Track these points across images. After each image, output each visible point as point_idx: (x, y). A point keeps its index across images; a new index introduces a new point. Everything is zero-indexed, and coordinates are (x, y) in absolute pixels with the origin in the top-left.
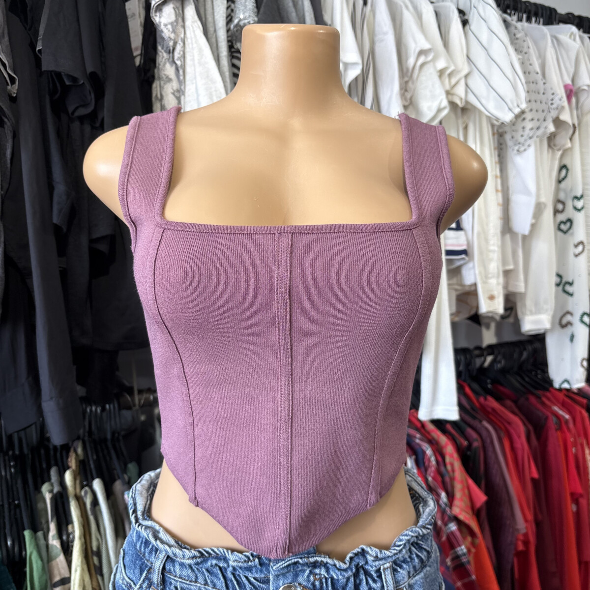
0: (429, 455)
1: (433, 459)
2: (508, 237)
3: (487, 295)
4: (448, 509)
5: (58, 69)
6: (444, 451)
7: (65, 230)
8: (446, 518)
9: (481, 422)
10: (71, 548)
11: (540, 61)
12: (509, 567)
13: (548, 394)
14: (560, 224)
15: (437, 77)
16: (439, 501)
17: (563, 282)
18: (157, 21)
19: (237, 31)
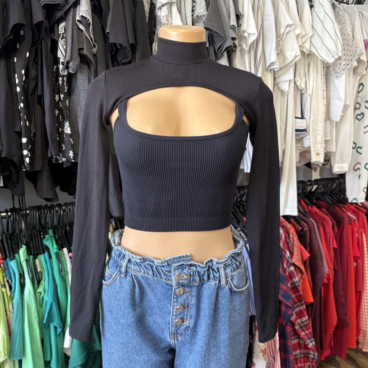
0: (281, 233)
1: (283, 235)
2: (328, 122)
3: (316, 153)
4: (290, 259)
5: (115, 42)
6: (289, 231)
8: (289, 264)
9: (309, 218)
12: (319, 289)
13: (345, 206)
14: (357, 116)
15: (296, 39)
16: (286, 255)
17: (357, 147)
18: (159, 15)
19: (196, 18)
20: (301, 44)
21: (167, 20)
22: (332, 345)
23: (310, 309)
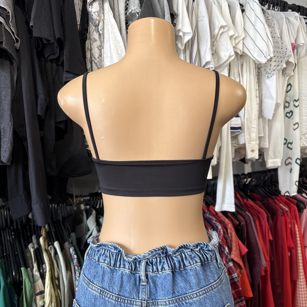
0: (220, 229)
1: (222, 231)
2: (261, 119)
3: (250, 150)
4: (228, 255)
5: (40, 36)
6: (227, 226)
7: (43, 118)
8: (228, 260)
9: (245, 212)
10: (45, 276)
11: (279, 31)
12: (257, 284)
13: (278, 198)
14: (287, 114)
15: (229, 40)
16: (224, 251)
17: (287, 143)
18: (90, 10)
19: (130, 15)
20: (234, 45)
21: (99, 16)
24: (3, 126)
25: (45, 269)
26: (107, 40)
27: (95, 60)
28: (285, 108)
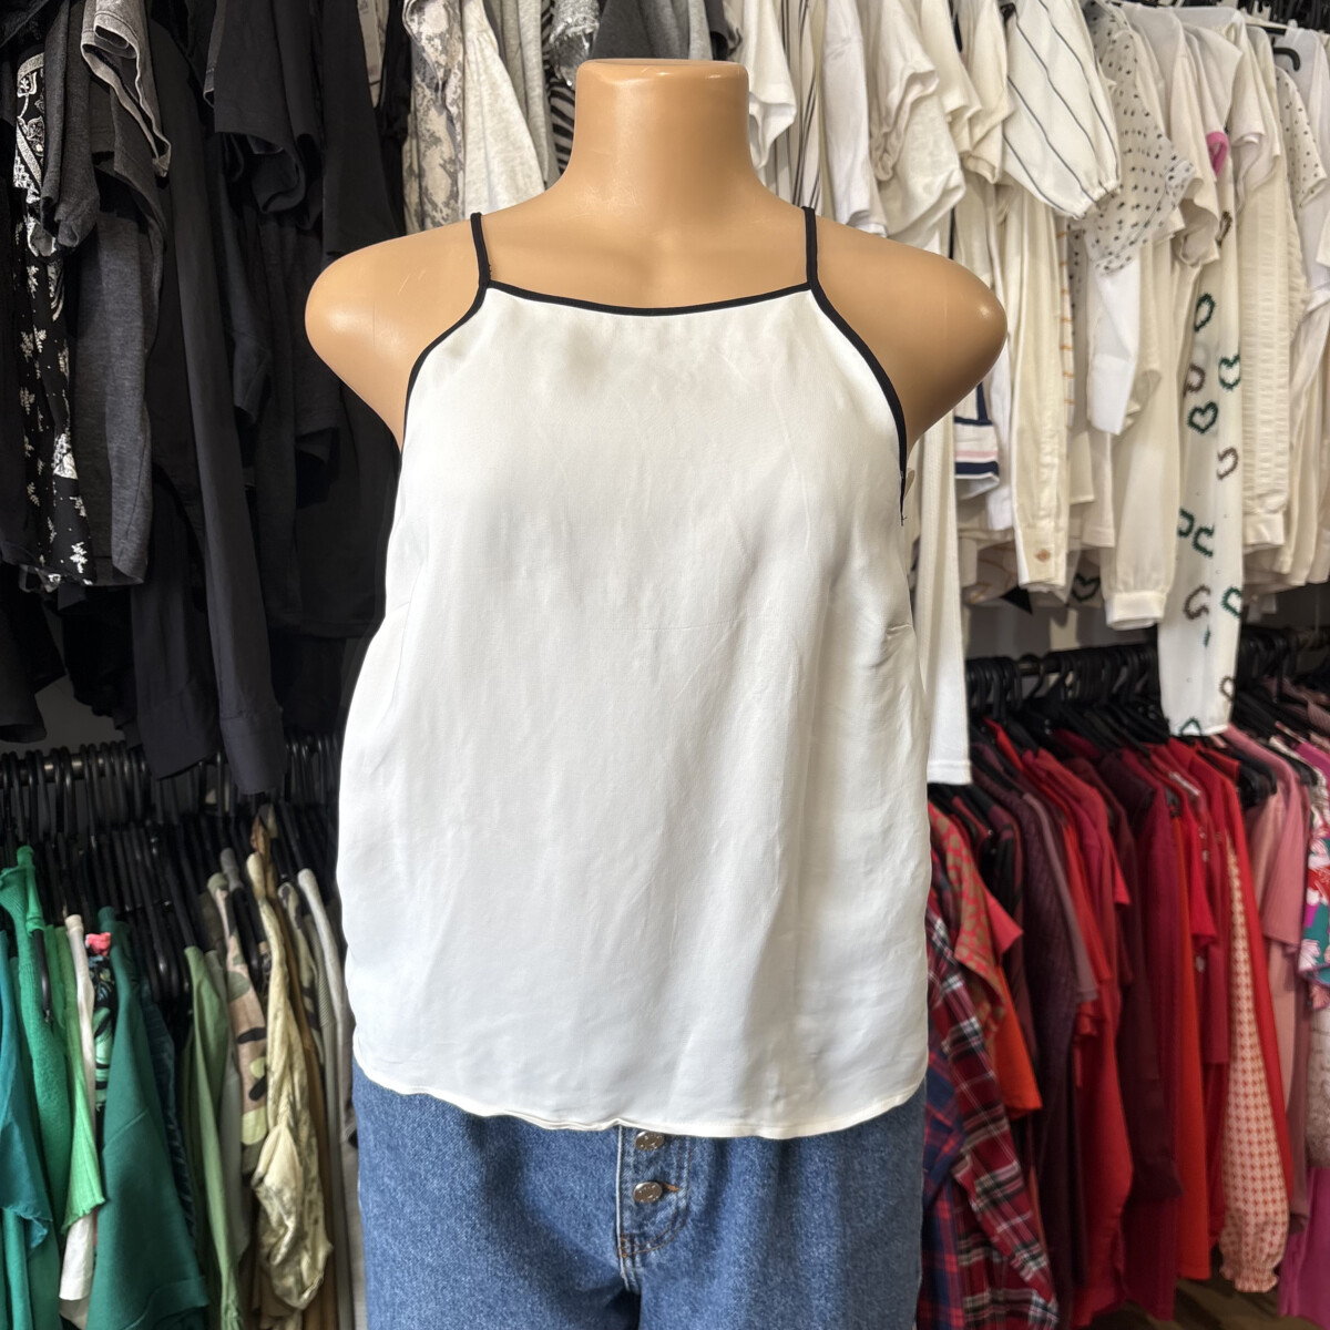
2: (1085, 436)
3: (1034, 551)
4: (946, 949)
5: (241, 131)
6: (945, 843)
7: (254, 419)
8: (944, 969)
9: (1021, 795)
10: (266, 980)
11: (1161, 85)
13: (1163, 749)
14: (1192, 414)
15: (945, 127)
17: (1195, 529)
18: (415, 32)
19: (561, 44)
20: (966, 145)
21: (445, 51)
22: (1121, 1266)
23: (1030, 1134)
24: (115, 449)
25: (266, 955)
26: (477, 139)
27: (434, 213)
28: (1189, 394)
